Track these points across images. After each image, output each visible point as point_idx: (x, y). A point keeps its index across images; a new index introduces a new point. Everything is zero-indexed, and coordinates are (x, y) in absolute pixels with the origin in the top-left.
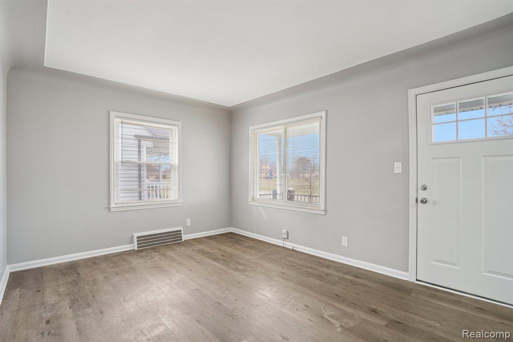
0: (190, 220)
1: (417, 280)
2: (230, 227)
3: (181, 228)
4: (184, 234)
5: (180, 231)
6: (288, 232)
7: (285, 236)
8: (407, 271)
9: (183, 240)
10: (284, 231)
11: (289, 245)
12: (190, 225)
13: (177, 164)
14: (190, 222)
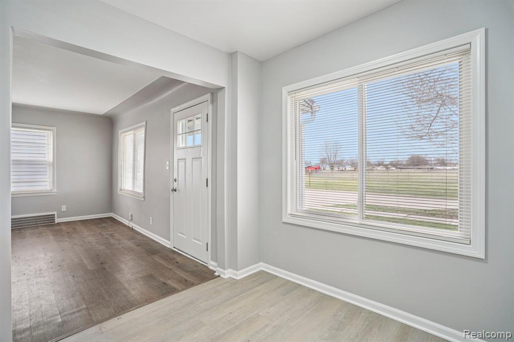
0: (65, 206)
1: (174, 247)
2: (110, 212)
3: (55, 213)
4: (58, 218)
5: (54, 215)
6: (132, 215)
7: (130, 218)
8: (169, 241)
9: (56, 222)
10: (130, 214)
11: (131, 225)
12: (65, 210)
13: (52, 160)
14: (65, 208)
